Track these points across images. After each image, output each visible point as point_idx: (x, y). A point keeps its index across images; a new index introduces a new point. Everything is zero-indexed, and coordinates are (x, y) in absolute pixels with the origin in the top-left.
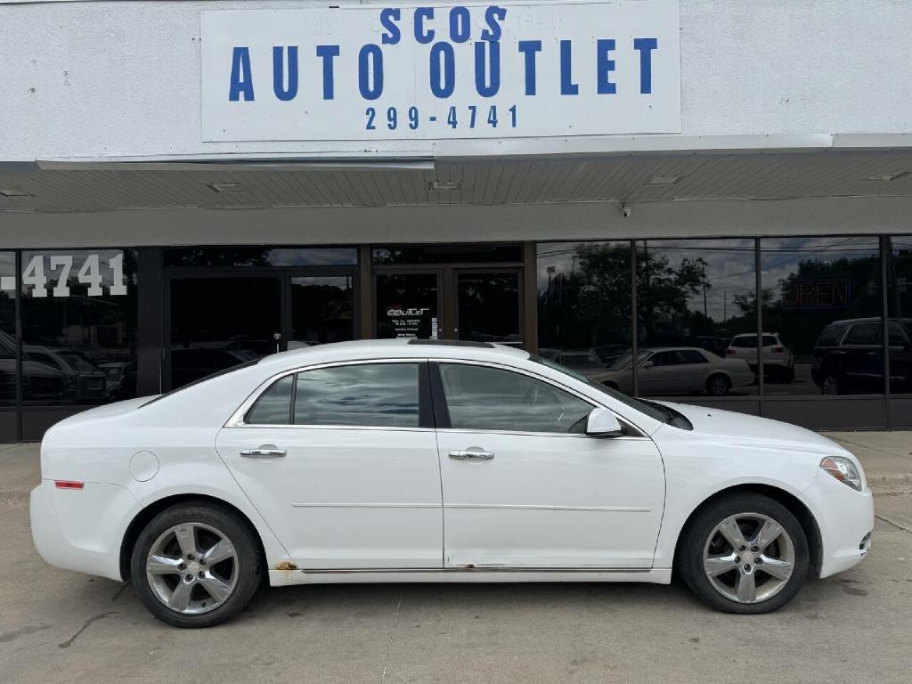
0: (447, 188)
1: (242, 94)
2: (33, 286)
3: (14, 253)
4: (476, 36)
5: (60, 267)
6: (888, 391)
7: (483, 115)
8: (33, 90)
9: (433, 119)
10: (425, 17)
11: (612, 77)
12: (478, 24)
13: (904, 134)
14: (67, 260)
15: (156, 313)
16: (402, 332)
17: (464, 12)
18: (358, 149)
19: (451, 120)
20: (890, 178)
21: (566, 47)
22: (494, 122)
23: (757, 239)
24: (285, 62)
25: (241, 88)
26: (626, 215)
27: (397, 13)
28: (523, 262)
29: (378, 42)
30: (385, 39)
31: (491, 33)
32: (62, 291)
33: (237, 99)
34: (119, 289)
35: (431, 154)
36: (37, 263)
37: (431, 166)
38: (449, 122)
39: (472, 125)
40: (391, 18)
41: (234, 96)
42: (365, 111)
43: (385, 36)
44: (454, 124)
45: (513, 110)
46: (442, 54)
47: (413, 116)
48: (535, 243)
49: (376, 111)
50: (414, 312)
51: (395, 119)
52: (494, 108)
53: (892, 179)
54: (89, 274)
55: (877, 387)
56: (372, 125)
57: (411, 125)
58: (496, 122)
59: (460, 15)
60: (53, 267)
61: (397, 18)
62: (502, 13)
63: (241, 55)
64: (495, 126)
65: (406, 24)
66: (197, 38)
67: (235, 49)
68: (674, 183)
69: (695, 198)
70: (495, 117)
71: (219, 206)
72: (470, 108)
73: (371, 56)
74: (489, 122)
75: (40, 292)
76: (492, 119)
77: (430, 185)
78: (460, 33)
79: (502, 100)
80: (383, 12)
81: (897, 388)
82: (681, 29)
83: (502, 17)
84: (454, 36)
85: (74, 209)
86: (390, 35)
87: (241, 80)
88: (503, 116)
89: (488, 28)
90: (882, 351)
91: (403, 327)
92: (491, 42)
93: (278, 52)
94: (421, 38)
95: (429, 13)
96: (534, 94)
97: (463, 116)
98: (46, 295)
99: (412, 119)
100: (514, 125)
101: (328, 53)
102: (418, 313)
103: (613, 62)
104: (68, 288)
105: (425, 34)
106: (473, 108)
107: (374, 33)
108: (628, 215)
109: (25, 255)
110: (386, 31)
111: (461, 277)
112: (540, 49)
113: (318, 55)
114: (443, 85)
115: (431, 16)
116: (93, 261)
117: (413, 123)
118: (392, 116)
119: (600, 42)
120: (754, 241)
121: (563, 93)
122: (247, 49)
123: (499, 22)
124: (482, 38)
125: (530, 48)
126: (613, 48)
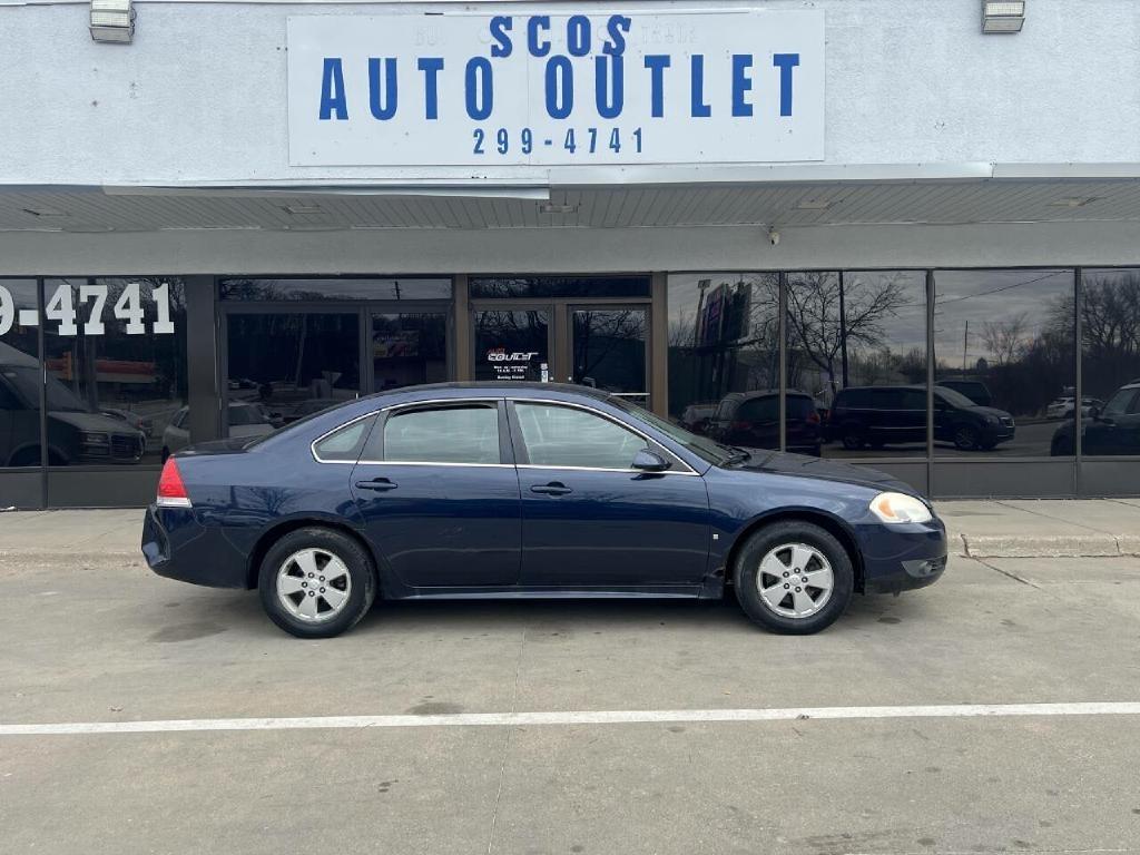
1: (333, 112)
2: (60, 322)
3: (35, 281)
4: (597, 49)
6: (1079, 452)
7: (604, 139)
8: (95, 103)
9: (548, 143)
10: (539, 27)
11: (748, 97)
12: (600, 36)
14: (101, 292)
17: (585, 22)
18: (464, 175)
19: (569, 143)
21: (697, 62)
22: (616, 147)
23: (929, 271)
24: (383, 74)
25: (332, 105)
26: (773, 242)
27: (508, 22)
28: (651, 297)
29: (487, 55)
30: (495, 52)
31: (614, 45)
32: (95, 327)
33: (329, 117)
34: (164, 326)
36: (63, 293)
37: (545, 196)
38: (566, 147)
39: (592, 151)
40: (502, 27)
41: (325, 115)
42: (473, 132)
43: (494, 48)
44: (572, 148)
45: (638, 133)
46: (559, 69)
47: (526, 139)
48: (666, 273)
49: (485, 135)
50: (520, 356)
51: (505, 143)
52: (616, 130)
53: (1081, 205)
54: (128, 308)
55: (1068, 448)
56: (481, 148)
57: (524, 149)
58: (619, 146)
59: (579, 26)
60: (84, 299)
61: (509, 27)
62: (626, 23)
63: (333, 67)
64: (617, 151)
65: (518, 35)
66: (283, 47)
67: (326, 60)
68: (827, 208)
69: (855, 223)
70: (617, 141)
71: (286, 228)
72: (590, 130)
73: (479, 71)
74: (611, 146)
75: (68, 329)
76: (614, 143)
78: (579, 45)
79: (625, 122)
80: (493, 20)
81: (1089, 449)
82: (826, 43)
83: (626, 28)
84: (573, 49)
85: (111, 229)
86: (501, 47)
87: (333, 96)
88: (628, 141)
89: (610, 40)
91: (507, 374)
92: (613, 56)
93: (374, 63)
94: (536, 50)
95: (545, 22)
96: (661, 116)
97: (583, 140)
98: (75, 333)
99: (524, 142)
100: (639, 150)
101: (431, 67)
102: (525, 358)
103: (750, 80)
104: (103, 324)
105: (540, 46)
106: (593, 131)
107: (483, 45)
108: (776, 241)
109: (46, 281)
110: (496, 42)
112: (668, 65)
113: (420, 68)
114: (559, 105)
115: (546, 26)
116: (132, 292)
117: (526, 146)
118: (503, 139)
119: (736, 58)
120: (924, 273)
121: (694, 115)
122: (339, 60)
123: (623, 34)
124: (604, 52)
125: (657, 64)
126: (750, 64)
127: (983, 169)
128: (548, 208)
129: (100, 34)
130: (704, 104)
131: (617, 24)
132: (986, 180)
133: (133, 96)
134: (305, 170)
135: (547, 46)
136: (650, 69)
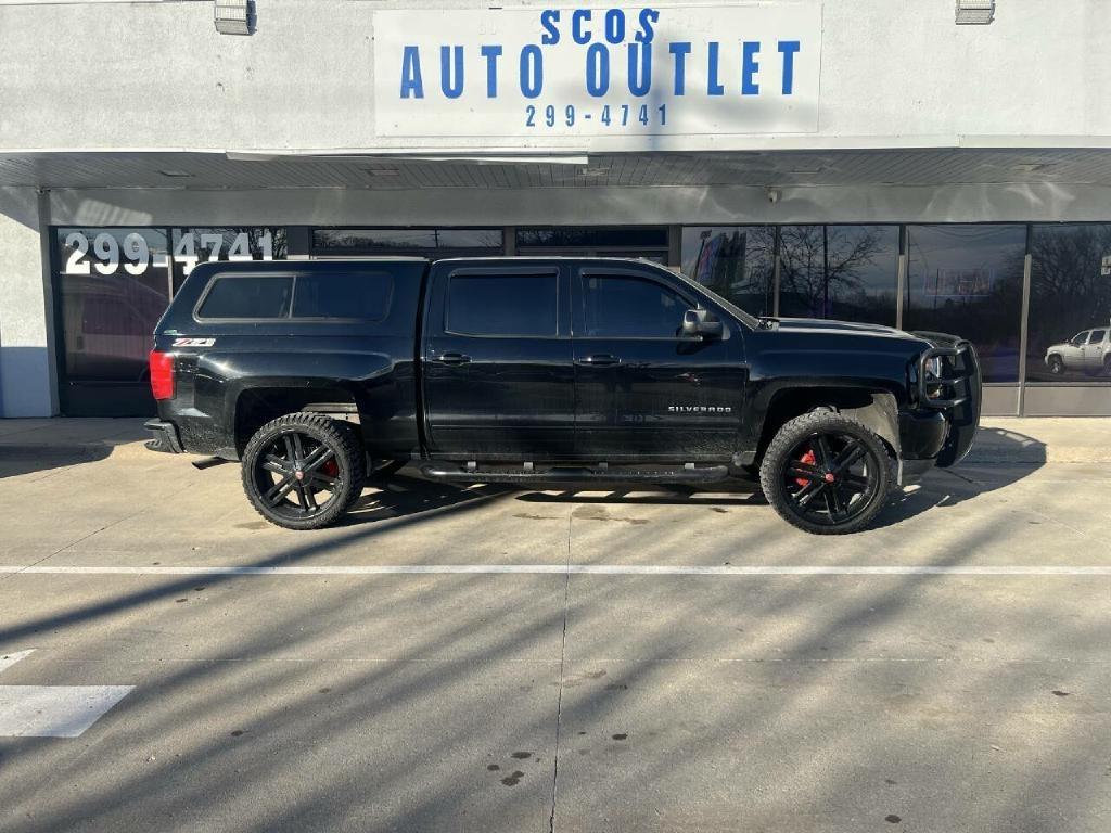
0: (595, 173)
1: (412, 91)
3: (165, 230)
4: (629, 37)
5: (211, 244)
6: (1022, 379)
7: (634, 113)
8: (220, 85)
9: (588, 117)
10: (582, 18)
12: (633, 26)
14: (217, 239)
17: (619, 14)
18: (518, 144)
19: (605, 117)
21: (714, 48)
22: (644, 121)
23: (902, 226)
24: (452, 60)
25: (412, 85)
26: (772, 200)
27: (556, 15)
28: (668, 245)
29: (538, 42)
30: (545, 40)
31: (644, 34)
33: (408, 96)
35: (585, 149)
36: (187, 240)
37: (584, 160)
38: (603, 120)
39: (624, 123)
40: (551, 19)
41: (404, 94)
42: (526, 108)
43: (545, 37)
45: (663, 109)
46: (598, 55)
47: (570, 114)
48: (682, 225)
49: (536, 109)
51: (553, 117)
52: (645, 106)
53: (1032, 170)
56: (532, 122)
57: (568, 122)
58: (647, 120)
59: (615, 16)
60: (204, 246)
61: (557, 19)
62: (655, 16)
63: (411, 53)
65: (564, 26)
66: (370, 38)
67: (406, 48)
68: (819, 171)
70: (645, 115)
72: (623, 107)
73: (531, 56)
74: (640, 120)
76: (643, 117)
78: (615, 34)
79: (652, 99)
80: (544, 13)
82: (823, 32)
83: (655, 20)
84: (610, 37)
86: (550, 36)
87: (412, 77)
88: (654, 116)
89: (642, 30)
92: (644, 44)
93: (445, 50)
94: (580, 39)
95: (587, 15)
96: (682, 94)
97: (617, 114)
99: (568, 117)
100: (663, 123)
101: (492, 53)
103: (757, 64)
105: (582, 35)
106: (625, 107)
107: (536, 34)
108: (775, 199)
109: (176, 233)
110: (546, 32)
112: (689, 51)
113: (483, 54)
114: (598, 85)
115: (588, 18)
116: (242, 239)
117: (570, 120)
118: (550, 114)
119: (746, 45)
120: (898, 227)
121: (710, 93)
122: (417, 48)
123: (652, 24)
124: (636, 40)
125: (680, 50)
126: (758, 50)
128: (585, 171)
129: (223, 26)
130: (719, 84)
131: (648, 15)
133: (250, 79)
134: (388, 140)
135: (588, 35)
136: (674, 55)
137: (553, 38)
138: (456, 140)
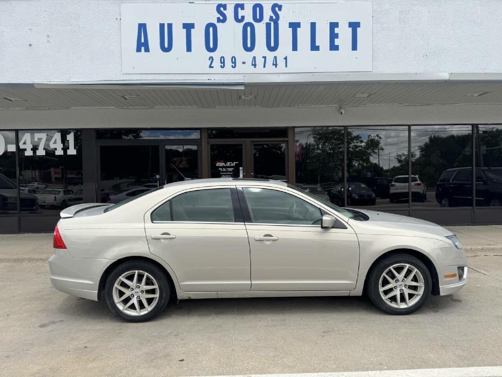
0: (249, 98)
1: (143, 48)
2: (25, 150)
3: (14, 132)
4: (266, 19)
5: (40, 139)
6: (474, 206)
7: (270, 61)
8: (30, 45)
9: (244, 63)
10: (239, 9)
11: (337, 42)
12: (268, 13)
13: (485, 73)
14: (43, 136)
15: (92, 164)
16: (224, 175)
17: (260, 6)
18: (205, 78)
19: (253, 63)
20: (477, 95)
21: (313, 25)
22: (276, 65)
23: (409, 126)
24: (166, 31)
25: (142, 45)
26: (342, 113)
27: (225, 7)
28: (288, 138)
29: (215, 21)
30: (219, 20)
31: (274, 18)
32: (41, 152)
34: (72, 151)
35: (243, 81)
36: (27, 137)
37: (242, 88)
38: (252, 65)
39: (264, 67)
40: (222, 9)
41: (139, 50)
42: (208, 58)
43: (218, 19)
44: (255, 65)
45: (286, 58)
46: (249, 28)
47: (234, 61)
48: (294, 127)
49: (214, 58)
50: (230, 164)
51: (224, 63)
52: (276, 57)
53: (479, 96)
54: (56, 143)
55: (469, 203)
56: (212, 65)
57: (232, 66)
59: (258, 8)
60: (36, 139)
61: (225, 9)
62: (280, 7)
63: (142, 27)
64: (276, 67)
65: (229, 13)
66: (119, 18)
67: (139, 24)
68: (368, 97)
69: (377, 105)
71: (126, 107)
72: (263, 57)
73: (211, 29)
74: (273, 65)
75: (29, 153)
76: (275, 63)
77: (240, 97)
78: (258, 17)
79: (280, 53)
80: (218, 5)
81: (479, 204)
82: (373, 17)
84: (255, 19)
85: (47, 108)
86: (221, 18)
87: (143, 41)
88: (281, 62)
89: (273, 15)
90: (472, 184)
91: (224, 172)
92: (274, 23)
93: (162, 26)
94: (238, 20)
95: (242, 6)
96: (297, 50)
97: (260, 62)
98: (32, 155)
99: (233, 63)
100: (286, 66)
101: (188, 27)
102: (232, 165)
103: (337, 34)
104: (44, 151)
105: (240, 18)
106: (265, 58)
107: (213, 17)
109: (20, 132)
110: (219, 16)
111: (255, 145)
112: (300, 27)
113: (184, 28)
114: (249, 45)
115: (243, 8)
116: (58, 136)
117: (233, 65)
119: (331, 23)
120: (407, 127)
121: (312, 50)
122: (145, 24)
123: (279, 12)
124: (270, 21)
125: (295, 26)
126: (338, 27)
127: (445, 76)
130: (317, 45)
131: (276, 8)
132: (446, 81)
133: (48, 41)
134: (129, 76)
136: (291, 29)
137: (223, 19)
138: (169, 76)
